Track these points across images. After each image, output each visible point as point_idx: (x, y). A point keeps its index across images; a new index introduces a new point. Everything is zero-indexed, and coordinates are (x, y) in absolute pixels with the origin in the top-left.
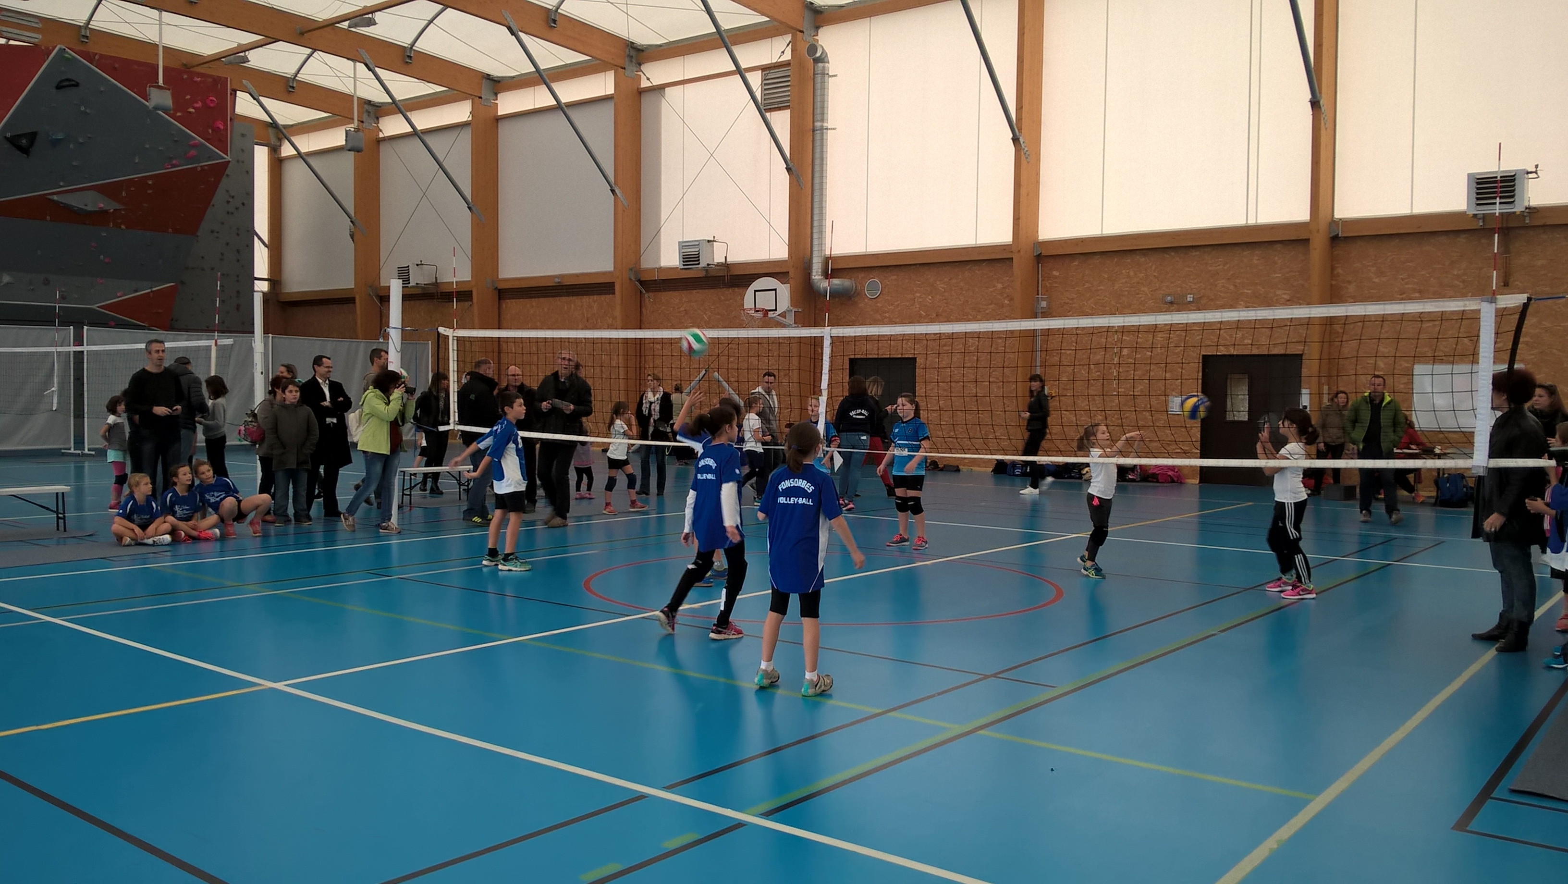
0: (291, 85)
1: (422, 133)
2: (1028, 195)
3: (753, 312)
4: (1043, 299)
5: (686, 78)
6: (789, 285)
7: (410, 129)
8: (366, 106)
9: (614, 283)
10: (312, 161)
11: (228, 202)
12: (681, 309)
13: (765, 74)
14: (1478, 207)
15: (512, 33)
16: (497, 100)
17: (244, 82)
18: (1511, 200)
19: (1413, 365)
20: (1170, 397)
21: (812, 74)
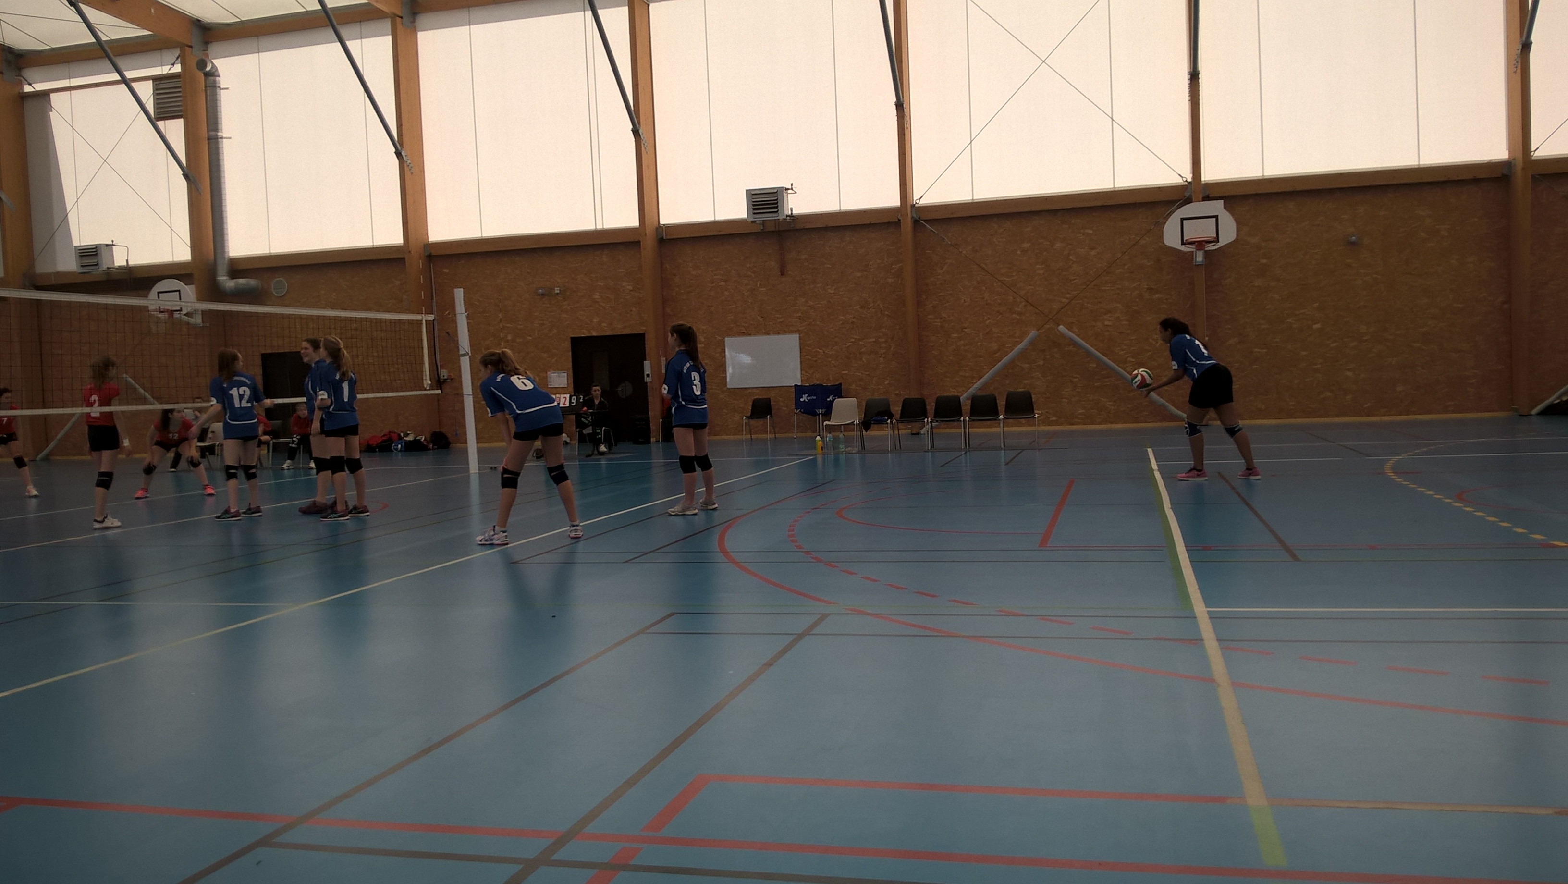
2: (414, 202)
3: (158, 313)
5: (72, 85)
6: (193, 286)
13: (155, 85)
14: (755, 215)
18: (776, 210)
19: (724, 338)
20: (548, 373)
21: (204, 86)
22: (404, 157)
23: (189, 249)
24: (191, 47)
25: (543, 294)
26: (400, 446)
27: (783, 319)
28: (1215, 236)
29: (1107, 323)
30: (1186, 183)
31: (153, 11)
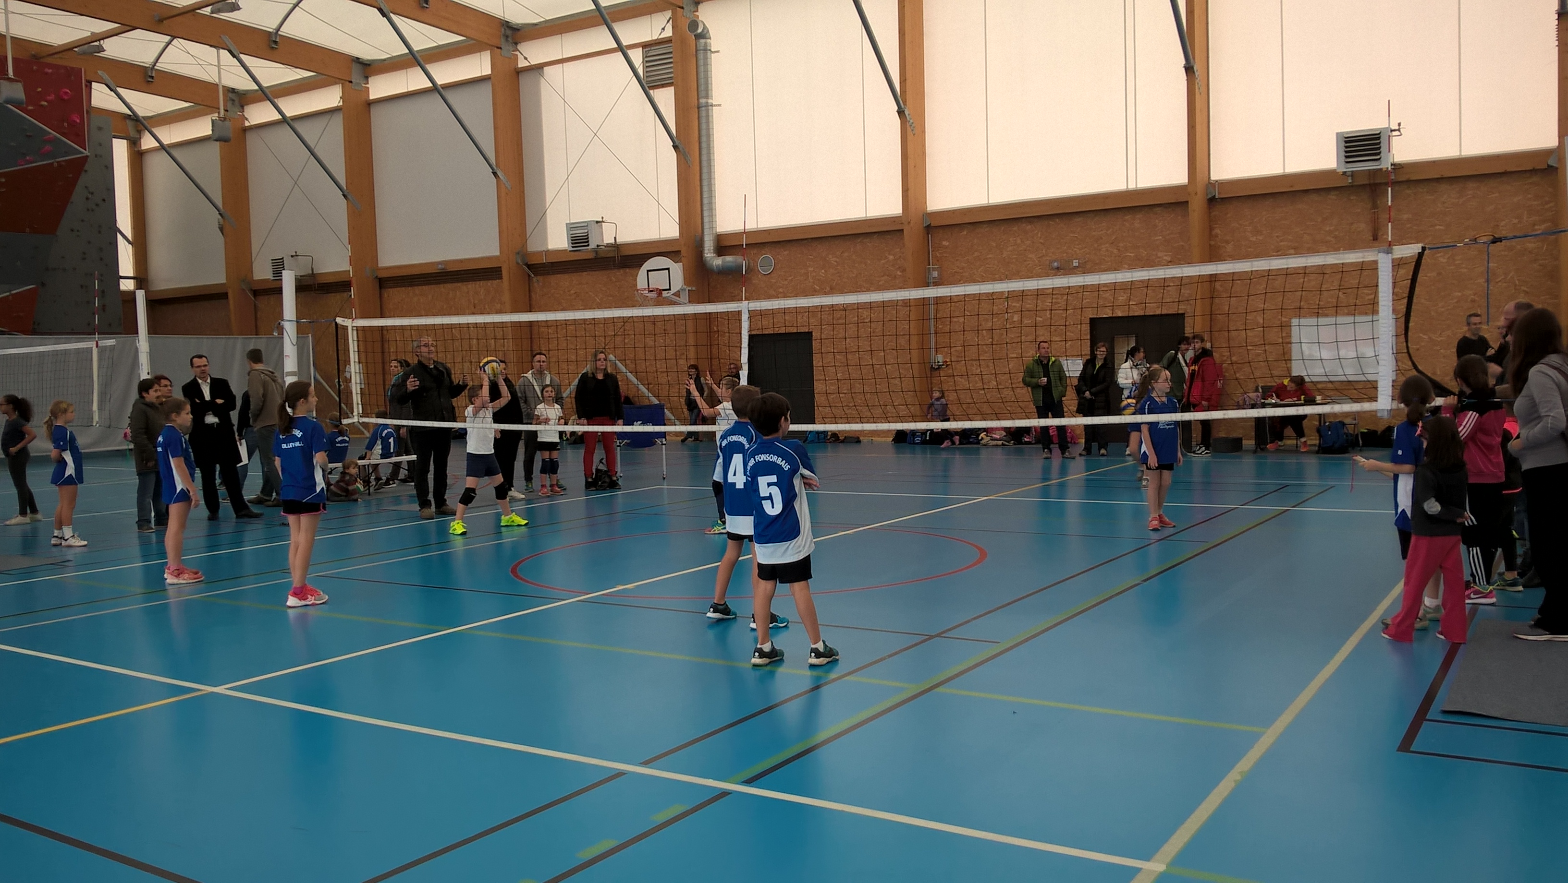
0: (150, 74)
1: (292, 120)
2: (915, 167)
3: (647, 292)
4: (934, 269)
5: (564, 57)
6: (681, 264)
7: (278, 117)
8: (230, 95)
9: (501, 267)
10: (175, 153)
11: (87, 199)
12: (572, 292)
13: (646, 52)
14: (1348, 164)
15: (384, 14)
16: (368, 83)
17: (100, 72)
19: (1290, 319)
21: (694, 50)
22: (906, 114)
23: (678, 226)
24: (682, 7)
25: (1058, 268)
27: (1373, 296)
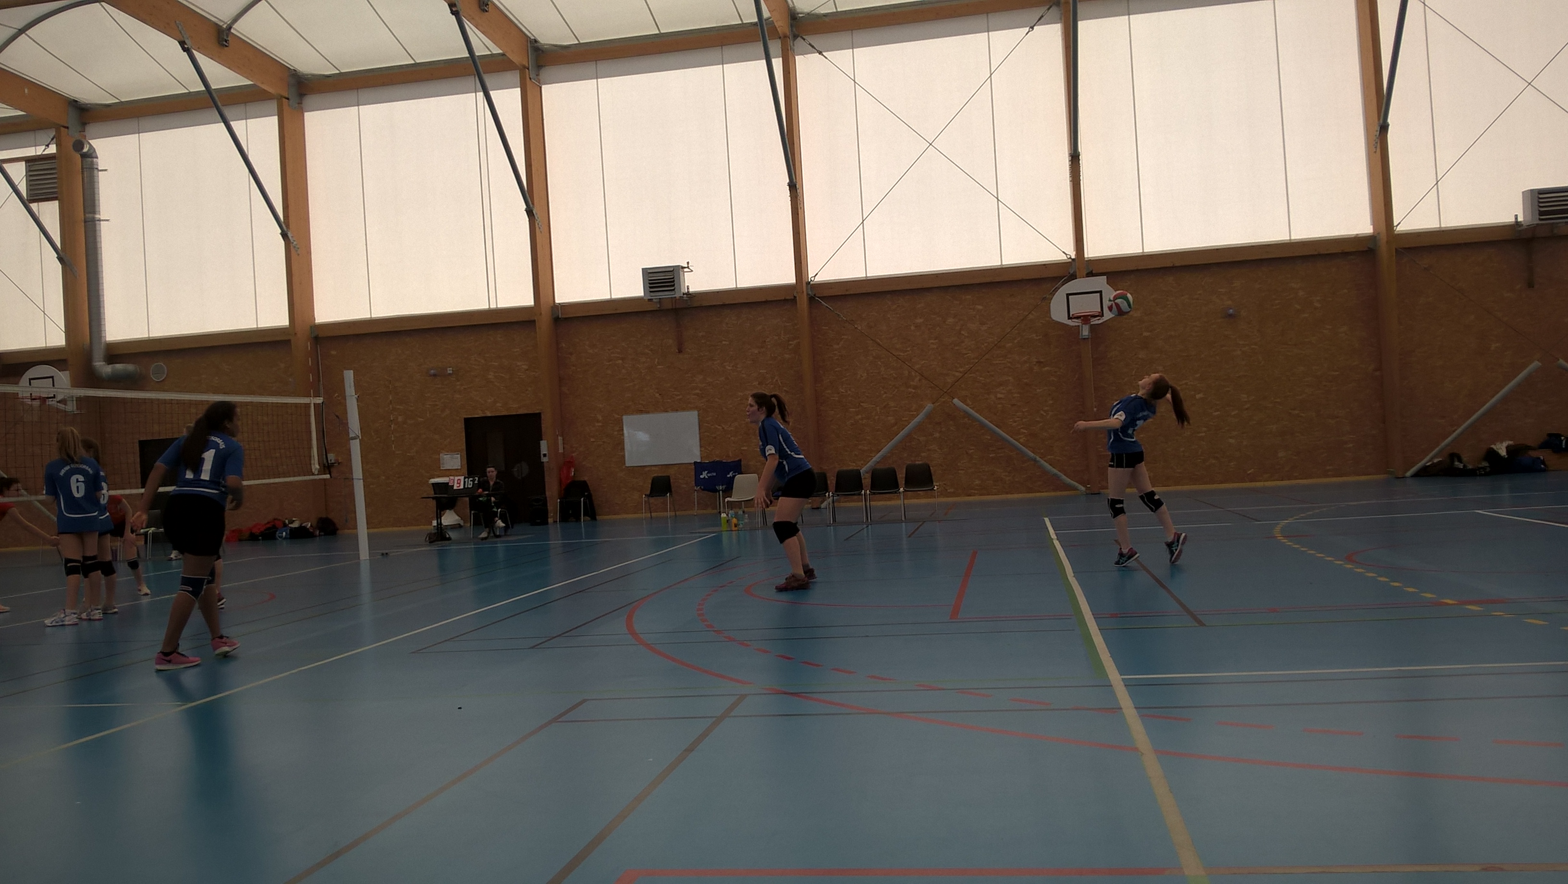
2: (300, 284)
3: (30, 400)
6: (68, 372)
13: (28, 167)
14: (652, 293)
18: (673, 288)
19: (622, 416)
20: (441, 455)
21: (80, 167)
22: (290, 238)
23: (64, 334)
24: (67, 128)
25: (435, 375)
26: (284, 533)
27: (681, 397)
28: (1100, 310)
29: (999, 396)
30: (1070, 260)
31: (26, 91)
